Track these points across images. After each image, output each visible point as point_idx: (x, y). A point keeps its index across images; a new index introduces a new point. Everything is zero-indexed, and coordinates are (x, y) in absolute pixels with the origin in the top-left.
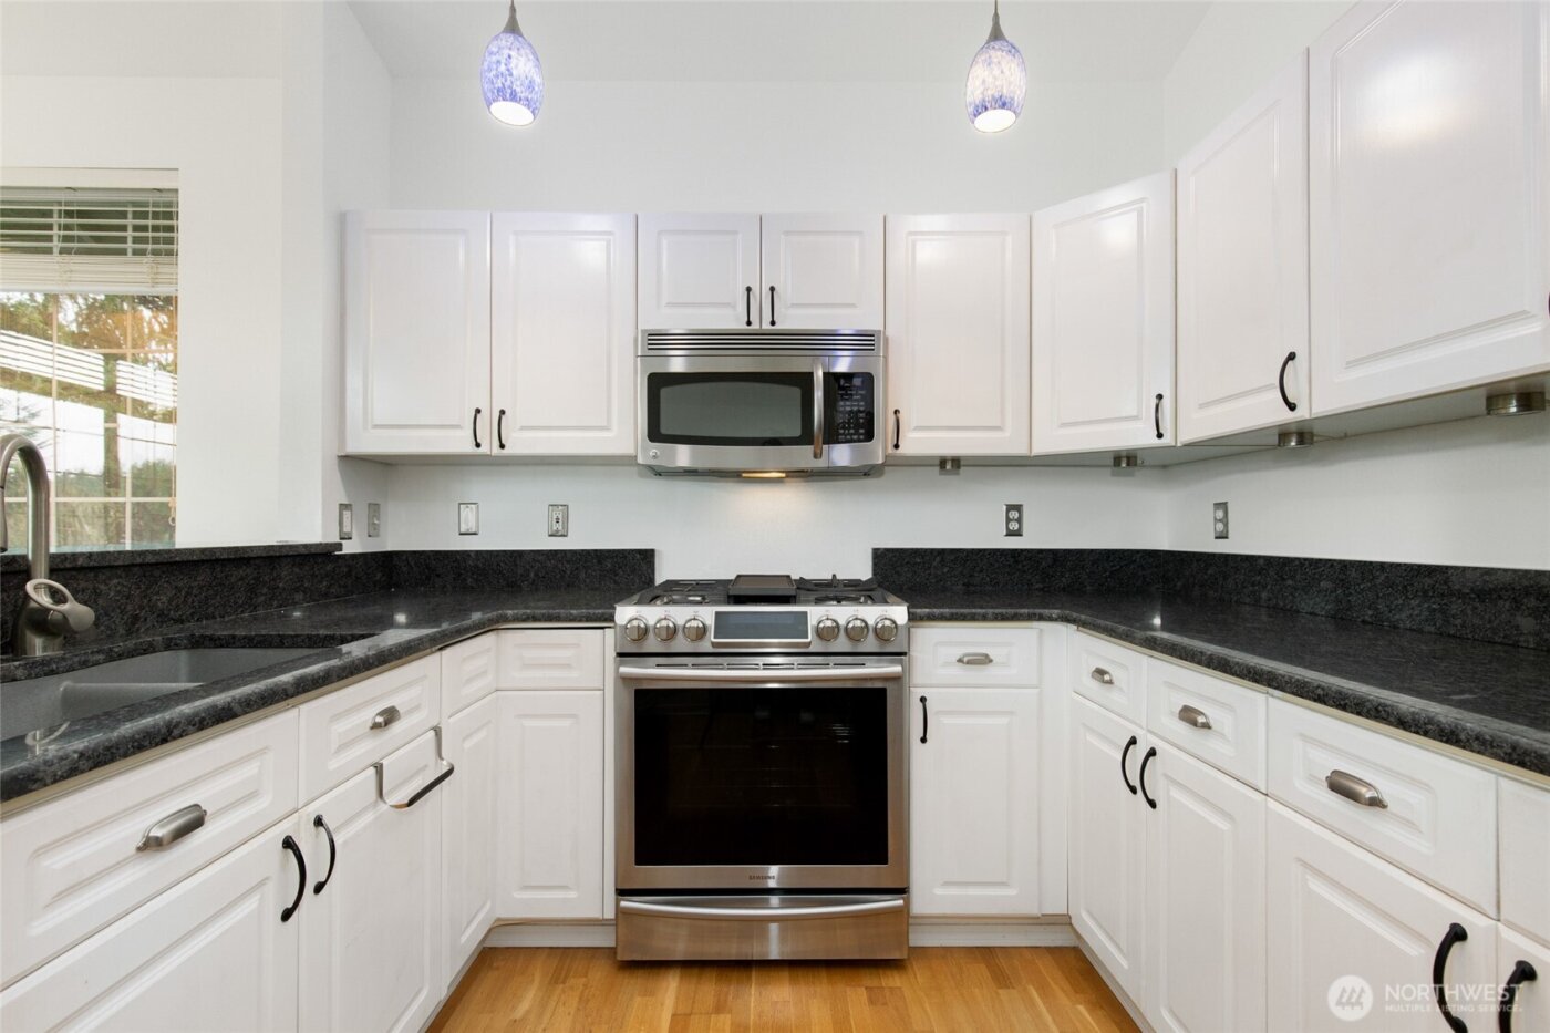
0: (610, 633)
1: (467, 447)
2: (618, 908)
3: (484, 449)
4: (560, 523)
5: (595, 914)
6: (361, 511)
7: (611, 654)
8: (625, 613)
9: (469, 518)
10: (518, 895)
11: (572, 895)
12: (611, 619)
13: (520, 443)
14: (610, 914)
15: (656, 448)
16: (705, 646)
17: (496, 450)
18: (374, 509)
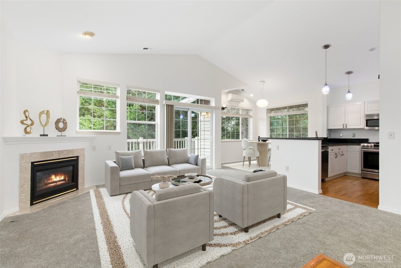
0: (360, 146)
1: (342, 128)
2: (361, 172)
3: (344, 128)
4: (354, 136)
5: (358, 173)
6: (329, 134)
7: (360, 148)
8: (362, 144)
9: (341, 135)
10: (349, 170)
11: (356, 171)
12: (360, 145)
13: (348, 127)
14: (360, 173)
15: (367, 127)
16: (372, 148)
17: (346, 128)
18: (330, 134)
